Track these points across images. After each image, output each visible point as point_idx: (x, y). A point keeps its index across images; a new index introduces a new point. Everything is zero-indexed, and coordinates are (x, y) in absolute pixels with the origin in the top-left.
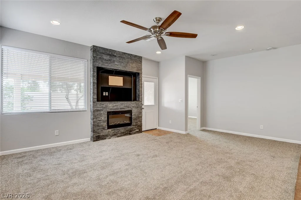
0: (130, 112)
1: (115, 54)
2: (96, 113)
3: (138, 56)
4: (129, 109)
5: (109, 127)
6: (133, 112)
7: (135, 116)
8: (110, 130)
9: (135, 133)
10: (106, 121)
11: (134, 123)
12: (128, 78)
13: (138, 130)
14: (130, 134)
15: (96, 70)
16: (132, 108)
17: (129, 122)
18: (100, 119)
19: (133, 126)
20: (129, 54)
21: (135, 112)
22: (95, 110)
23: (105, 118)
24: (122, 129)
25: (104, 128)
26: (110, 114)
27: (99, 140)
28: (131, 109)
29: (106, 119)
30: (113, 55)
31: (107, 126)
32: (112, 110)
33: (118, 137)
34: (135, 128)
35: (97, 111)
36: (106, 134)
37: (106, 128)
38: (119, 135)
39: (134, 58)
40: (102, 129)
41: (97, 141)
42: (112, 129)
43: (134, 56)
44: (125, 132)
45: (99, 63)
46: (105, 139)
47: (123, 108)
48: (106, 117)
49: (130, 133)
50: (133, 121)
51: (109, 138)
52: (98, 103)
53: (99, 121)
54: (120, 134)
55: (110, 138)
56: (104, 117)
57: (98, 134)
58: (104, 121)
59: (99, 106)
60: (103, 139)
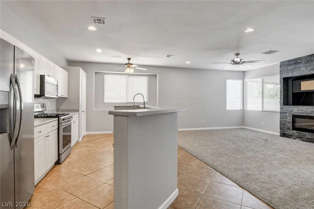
1: (300, 61)
2: (283, 115)
5: (294, 128)
8: (295, 132)
10: (291, 123)
15: (282, 79)
18: (286, 120)
22: (282, 112)
23: (290, 119)
24: (309, 135)
25: (289, 129)
26: (294, 117)
29: (291, 121)
30: (298, 63)
31: (292, 127)
32: (297, 114)
33: (303, 141)
35: (283, 113)
36: (291, 134)
37: (291, 129)
38: (304, 139)
40: (287, 129)
41: (283, 136)
42: (297, 131)
45: (285, 74)
46: (290, 138)
47: (310, 113)
51: (293, 139)
52: (284, 106)
53: (284, 122)
54: (306, 139)
55: (295, 139)
57: (284, 131)
58: (289, 122)
59: (285, 109)
60: (287, 137)
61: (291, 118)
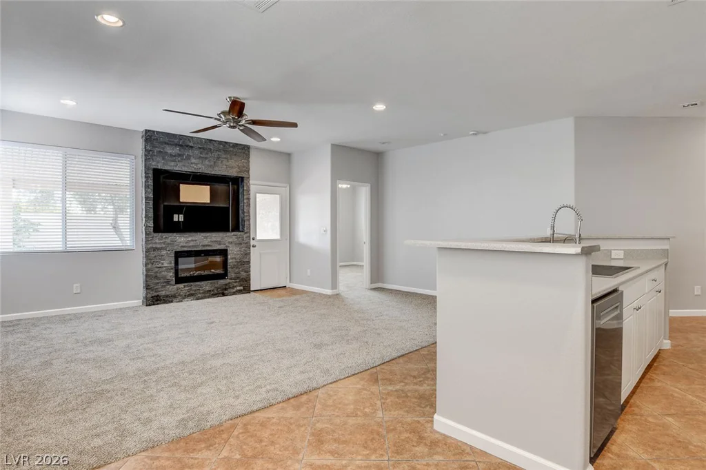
0: (224, 253)
1: (191, 144)
2: (152, 254)
3: (241, 145)
4: (222, 247)
5: (179, 280)
6: (229, 252)
7: (234, 260)
8: (181, 286)
9: (234, 293)
10: (172, 269)
11: (231, 274)
12: (221, 187)
13: (242, 288)
14: (224, 295)
15: (151, 175)
16: (227, 244)
17: (222, 272)
18: (160, 265)
19: (231, 279)
20: (220, 142)
21: (234, 253)
22: (151, 248)
23: (171, 263)
24: (206, 286)
25: (168, 283)
26: (179, 255)
27: (158, 304)
28: (227, 247)
29: (173, 265)
30: (187, 146)
31: (174, 279)
32: (186, 249)
33: (198, 299)
34: (235, 284)
35: (154, 250)
36: (172, 293)
37: (173, 282)
38: (199, 295)
39: (231, 149)
40: (164, 284)
41: (154, 305)
42: (186, 284)
43: (231, 145)
44: (213, 290)
45: (158, 162)
46: (172, 302)
47: (209, 246)
48: (173, 262)
49: (222, 292)
50: (229, 270)
51: (179, 301)
52: (156, 234)
53: (157, 269)
54: (203, 293)
55: (182, 301)
56: (168, 262)
57: (156, 292)
58: (168, 270)
59: (157, 241)
60: (165, 302)
61: (173, 260)
